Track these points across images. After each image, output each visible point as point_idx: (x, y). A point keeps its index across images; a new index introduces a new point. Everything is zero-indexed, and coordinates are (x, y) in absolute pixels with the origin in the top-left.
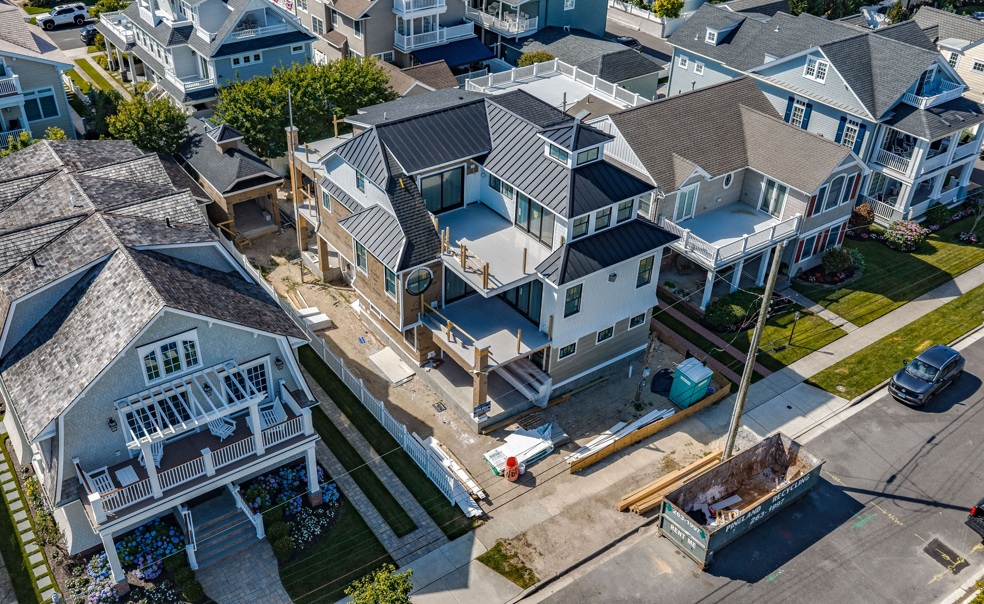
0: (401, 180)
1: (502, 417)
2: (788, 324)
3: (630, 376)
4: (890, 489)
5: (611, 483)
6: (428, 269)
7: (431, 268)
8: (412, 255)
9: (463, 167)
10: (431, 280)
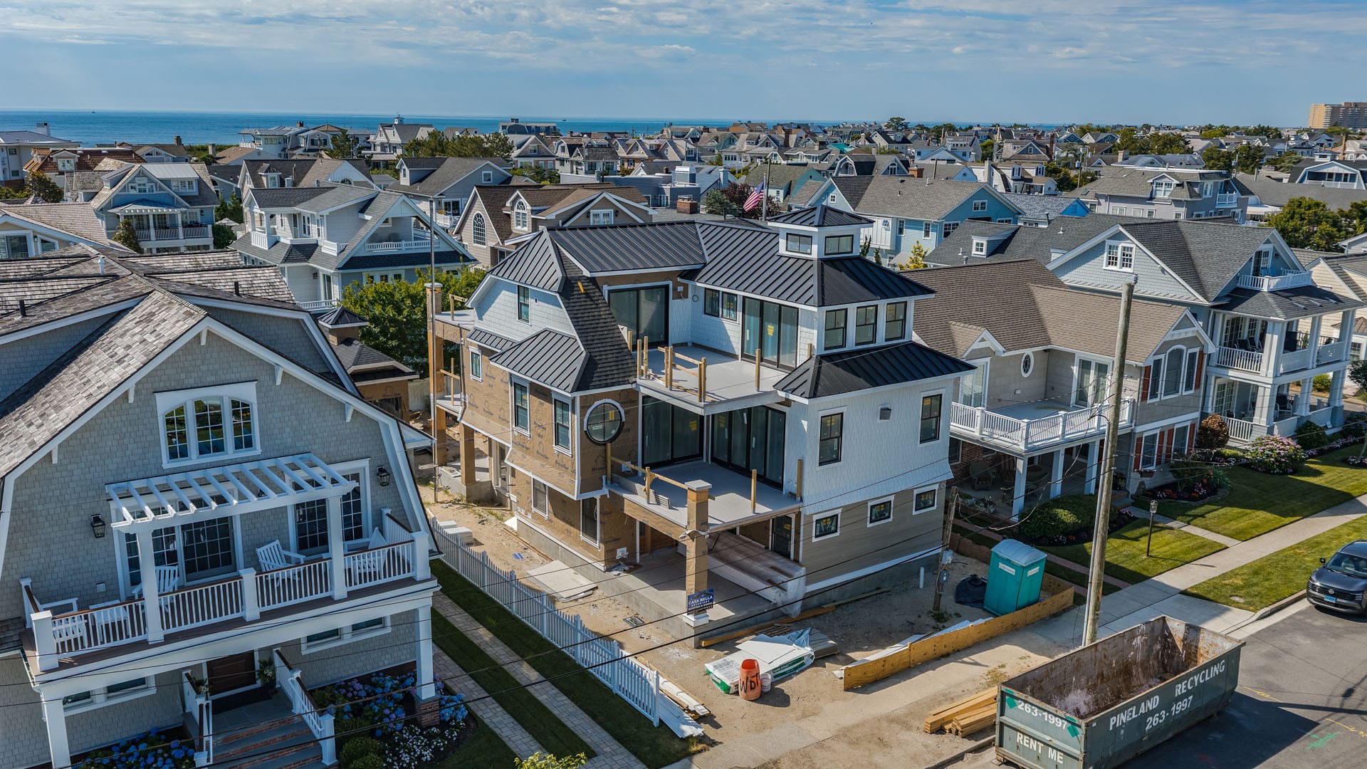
0: (580, 284)
1: (732, 622)
2: (1141, 537)
3: (921, 586)
4: (1351, 703)
5: (909, 700)
6: (618, 405)
7: (621, 404)
8: (593, 373)
9: (667, 287)
10: (622, 424)
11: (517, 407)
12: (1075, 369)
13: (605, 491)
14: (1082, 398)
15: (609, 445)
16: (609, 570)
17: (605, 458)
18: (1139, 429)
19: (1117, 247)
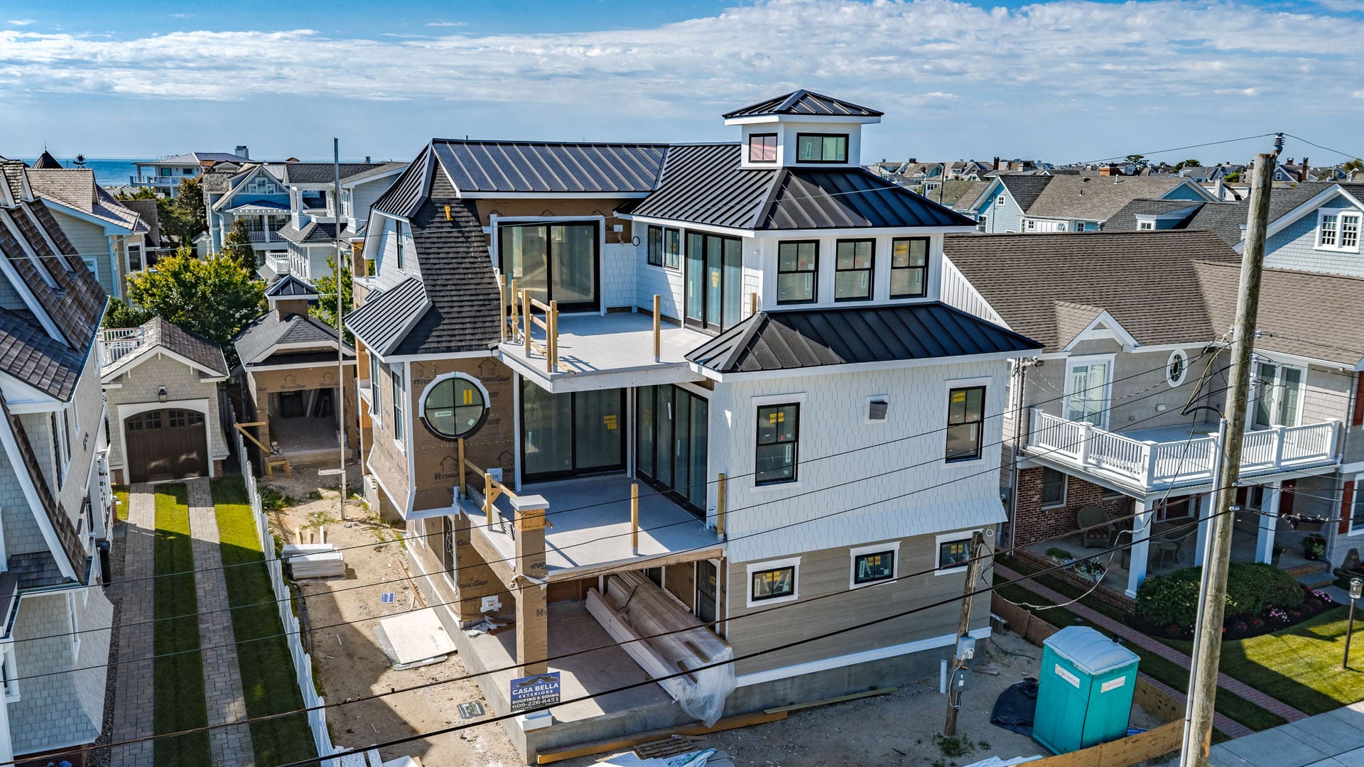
0: (447, 209)
1: (598, 731)
3: (942, 690)
6: (477, 382)
7: (484, 381)
9: (596, 224)
10: (486, 413)
11: (374, 387)
13: (456, 510)
14: (1262, 415)
15: (461, 441)
16: (467, 627)
17: (456, 461)
18: (1348, 469)
19: (1335, 217)
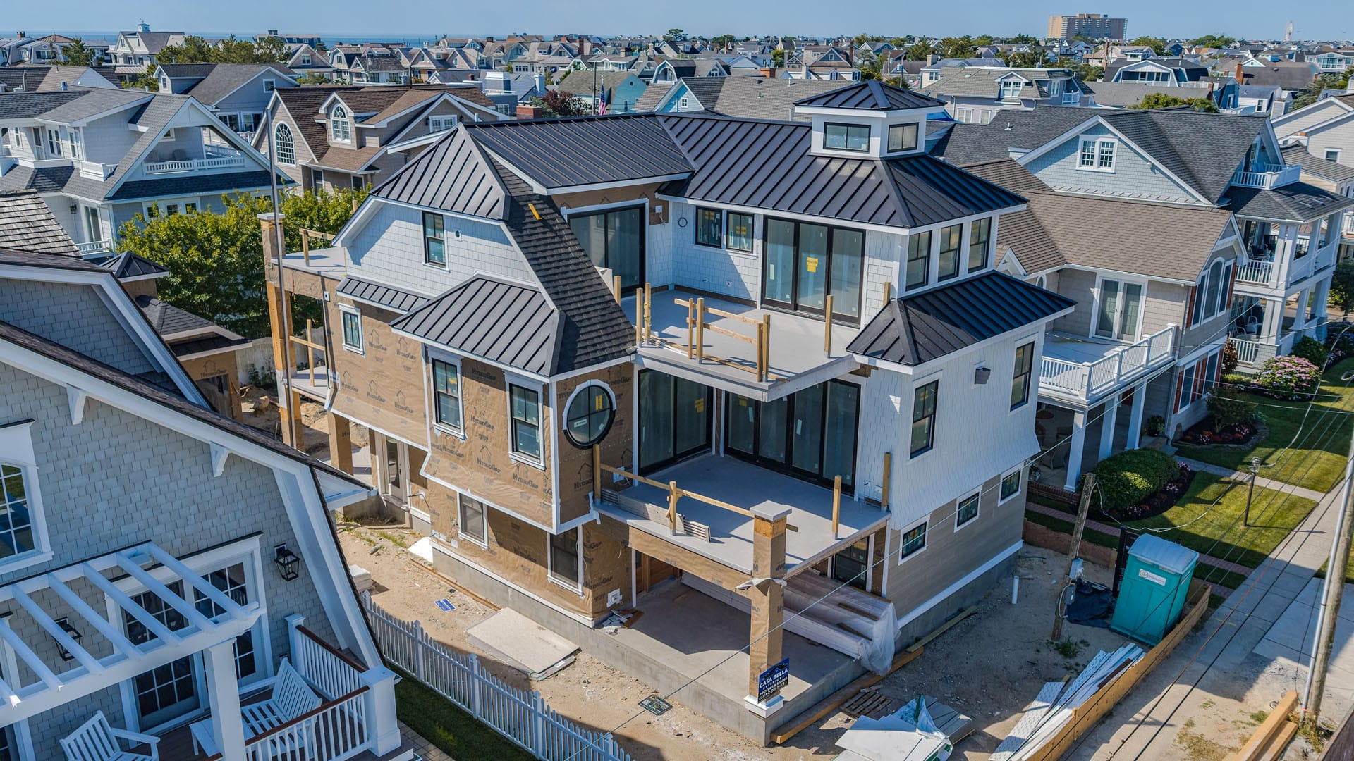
0: (531, 206)
1: (807, 703)
2: (1218, 498)
3: (1014, 601)
6: (607, 386)
7: (612, 384)
8: (576, 343)
9: (642, 207)
10: (613, 413)
11: (438, 395)
12: (1096, 292)
13: (594, 515)
14: (1105, 325)
15: (597, 447)
16: (599, 625)
17: (592, 467)
18: (1182, 362)
19: (1094, 143)
